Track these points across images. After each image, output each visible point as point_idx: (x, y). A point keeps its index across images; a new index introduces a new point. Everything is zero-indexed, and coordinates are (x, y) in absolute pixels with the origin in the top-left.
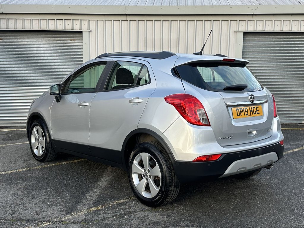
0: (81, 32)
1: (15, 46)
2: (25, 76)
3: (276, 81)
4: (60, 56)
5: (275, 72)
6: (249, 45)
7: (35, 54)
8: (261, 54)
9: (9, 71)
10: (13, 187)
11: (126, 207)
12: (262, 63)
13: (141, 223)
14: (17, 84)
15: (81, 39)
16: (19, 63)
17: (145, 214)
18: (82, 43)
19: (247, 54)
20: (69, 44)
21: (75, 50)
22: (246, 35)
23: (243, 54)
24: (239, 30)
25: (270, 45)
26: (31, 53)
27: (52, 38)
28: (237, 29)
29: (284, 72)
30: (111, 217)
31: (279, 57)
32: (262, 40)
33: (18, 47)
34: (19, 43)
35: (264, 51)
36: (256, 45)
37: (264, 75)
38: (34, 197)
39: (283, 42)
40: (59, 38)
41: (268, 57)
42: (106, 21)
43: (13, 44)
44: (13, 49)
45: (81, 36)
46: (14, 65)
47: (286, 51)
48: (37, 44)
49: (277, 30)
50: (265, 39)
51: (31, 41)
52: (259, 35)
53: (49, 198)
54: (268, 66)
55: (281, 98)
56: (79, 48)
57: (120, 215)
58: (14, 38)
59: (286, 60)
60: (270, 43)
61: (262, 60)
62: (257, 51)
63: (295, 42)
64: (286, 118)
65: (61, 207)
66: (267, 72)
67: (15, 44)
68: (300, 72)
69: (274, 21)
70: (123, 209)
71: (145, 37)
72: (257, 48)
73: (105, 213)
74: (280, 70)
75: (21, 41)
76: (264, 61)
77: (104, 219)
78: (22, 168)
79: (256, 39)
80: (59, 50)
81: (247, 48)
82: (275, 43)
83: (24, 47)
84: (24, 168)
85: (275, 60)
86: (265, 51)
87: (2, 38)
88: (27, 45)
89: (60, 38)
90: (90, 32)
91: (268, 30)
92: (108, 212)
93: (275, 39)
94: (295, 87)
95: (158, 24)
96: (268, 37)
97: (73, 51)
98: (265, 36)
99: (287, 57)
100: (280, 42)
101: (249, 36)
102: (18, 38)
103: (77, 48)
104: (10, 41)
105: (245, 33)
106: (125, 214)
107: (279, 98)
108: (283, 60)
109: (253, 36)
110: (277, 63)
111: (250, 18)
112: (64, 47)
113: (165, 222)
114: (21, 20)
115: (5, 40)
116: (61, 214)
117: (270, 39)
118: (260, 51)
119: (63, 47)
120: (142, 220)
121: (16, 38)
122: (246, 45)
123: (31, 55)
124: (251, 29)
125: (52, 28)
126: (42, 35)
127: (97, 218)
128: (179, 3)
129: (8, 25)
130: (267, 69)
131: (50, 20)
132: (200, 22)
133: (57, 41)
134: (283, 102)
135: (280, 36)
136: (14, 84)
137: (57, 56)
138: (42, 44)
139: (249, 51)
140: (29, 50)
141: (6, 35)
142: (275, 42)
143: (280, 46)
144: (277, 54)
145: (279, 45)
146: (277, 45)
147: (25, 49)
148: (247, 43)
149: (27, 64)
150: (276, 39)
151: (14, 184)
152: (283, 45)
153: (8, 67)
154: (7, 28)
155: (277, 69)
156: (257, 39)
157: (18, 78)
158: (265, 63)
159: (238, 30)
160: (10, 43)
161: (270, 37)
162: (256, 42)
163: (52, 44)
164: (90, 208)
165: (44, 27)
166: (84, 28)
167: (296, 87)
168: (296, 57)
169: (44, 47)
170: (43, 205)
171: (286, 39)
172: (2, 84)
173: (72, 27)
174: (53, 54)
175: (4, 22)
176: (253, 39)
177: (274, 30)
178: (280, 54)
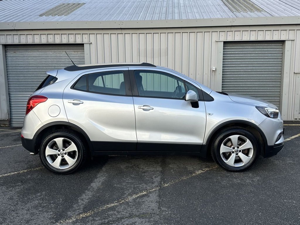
0: (83, 44)
1: (27, 58)
3: (253, 83)
6: (229, 53)
7: (44, 64)
8: (239, 60)
9: (22, 79)
10: (11, 191)
11: (115, 212)
12: (240, 68)
15: (83, 50)
16: (30, 73)
18: (84, 54)
19: (227, 61)
20: (73, 55)
21: (79, 60)
23: (223, 61)
24: (219, 40)
25: (246, 52)
26: (40, 63)
27: (58, 50)
29: (259, 76)
31: (255, 63)
32: (240, 49)
33: (29, 58)
34: (30, 56)
36: (234, 53)
37: (242, 78)
38: (28, 202)
39: (257, 50)
41: (245, 63)
42: (104, 35)
44: (25, 61)
45: (83, 48)
48: (45, 56)
49: (253, 39)
50: (242, 47)
51: (40, 53)
52: (237, 44)
53: (42, 203)
54: (245, 70)
56: (82, 58)
58: (25, 51)
59: (260, 65)
62: (236, 58)
63: (268, 50)
65: (51, 213)
66: (244, 76)
67: (27, 56)
68: (273, 76)
69: (249, 31)
70: (112, 215)
71: (138, 48)
72: (235, 55)
74: (256, 74)
75: (31, 53)
76: (242, 66)
78: (24, 169)
79: (234, 47)
81: (227, 55)
83: (35, 58)
84: (26, 170)
85: (251, 65)
86: (243, 58)
87: (16, 51)
88: (37, 56)
90: (91, 44)
91: (245, 39)
92: (97, 219)
93: (250, 47)
94: (268, 88)
95: (149, 36)
96: (244, 45)
99: (262, 63)
100: (255, 50)
101: (228, 45)
102: (29, 51)
104: (22, 53)
105: (225, 43)
106: (113, 221)
109: (232, 45)
110: (253, 68)
111: (229, 29)
115: (18, 53)
116: (51, 221)
117: (246, 47)
118: (238, 58)
119: (68, 58)
121: (27, 51)
122: (226, 53)
124: (230, 39)
125: (58, 41)
126: (49, 48)
128: (167, 18)
129: (19, 40)
130: (245, 73)
131: (55, 35)
132: (186, 33)
133: (63, 53)
138: (50, 56)
140: (38, 61)
141: (18, 48)
142: (251, 50)
144: (253, 60)
146: (253, 52)
147: (35, 61)
148: (227, 51)
149: (37, 73)
151: (13, 187)
152: (258, 52)
153: (21, 76)
154: (19, 43)
155: (253, 73)
156: (235, 47)
158: (242, 68)
159: (218, 40)
160: (22, 56)
161: (247, 45)
162: (235, 50)
163: (59, 56)
164: (79, 214)
166: (85, 41)
167: (270, 88)
168: (269, 63)
170: (35, 211)
171: (260, 47)
172: (16, 91)
173: (75, 40)
174: (60, 64)
175: (16, 37)
176: (231, 47)
177: (250, 39)
178: (256, 60)
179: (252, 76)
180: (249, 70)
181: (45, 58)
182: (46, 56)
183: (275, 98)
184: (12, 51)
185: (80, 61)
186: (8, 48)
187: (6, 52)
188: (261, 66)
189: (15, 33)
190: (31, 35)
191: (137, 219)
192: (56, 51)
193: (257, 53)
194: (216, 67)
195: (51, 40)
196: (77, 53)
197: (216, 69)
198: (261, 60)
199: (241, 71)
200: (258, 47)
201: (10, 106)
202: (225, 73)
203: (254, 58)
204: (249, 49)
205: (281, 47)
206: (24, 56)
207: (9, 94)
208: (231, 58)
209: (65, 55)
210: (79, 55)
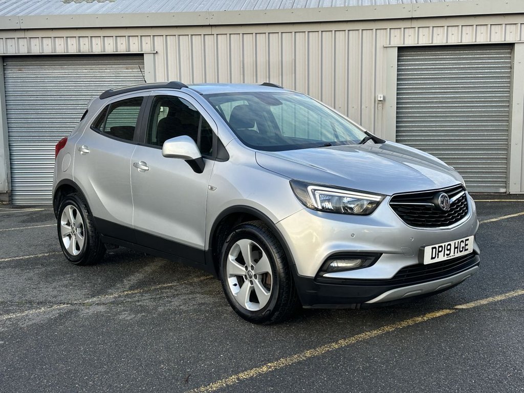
0: (142, 55)
1: (42, 80)
2: (57, 126)
6: (410, 67)
7: (73, 91)
8: (428, 82)
9: (33, 118)
11: (172, 290)
15: (142, 66)
16: (48, 107)
17: (193, 297)
18: (144, 72)
19: (406, 82)
20: (123, 75)
21: (134, 84)
22: (403, 52)
23: (399, 82)
24: (390, 44)
25: (442, 67)
26: (66, 89)
27: (98, 66)
28: (386, 42)
29: (467, 110)
30: (147, 299)
31: (458, 86)
33: (46, 81)
34: (48, 76)
35: (434, 77)
38: (54, 282)
40: (108, 66)
41: (440, 86)
42: (181, 37)
43: (39, 76)
44: (38, 85)
45: (142, 61)
47: (469, 76)
48: (74, 76)
49: (452, 41)
50: (434, 57)
51: (66, 71)
52: (424, 51)
53: (73, 283)
54: (441, 100)
55: (463, 152)
57: (160, 297)
58: (39, 67)
59: (469, 90)
60: (443, 63)
61: (430, 91)
62: (422, 77)
63: (484, 61)
64: (473, 185)
65: (86, 291)
66: (439, 110)
67: (42, 76)
68: (494, 109)
69: (446, 27)
70: (167, 292)
71: (242, 60)
72: (422, 72)
73: (142, 296)
74: (461, 106)
75: (50, 71)
76: (435, 92)
77: (139, 301)
78: (43, 253)
79: (419, 57)
80: (108, 84)
81: (406, 73)
82: (450, 63)
83: (56, 80)
84: (47, 253)
85: (452, 90)
86: (435, 76)
87: (22, 67)
88: (60, 77)
89: (110, 66)
90: (156, 55)
91: (437, 42)
93: (450, 57)
94: (486, 133)
95: (261, 39)
96: (439, 54)
98: (434, 52)
99: (472, 86)
100: (458, 62)
101: (408, 53)
102: (46, 67)
104: (34, 71)
105: (401, 49)
106: (167, 297)
107: (461, 152)
108: (464, 90)
109: (415, 53)
110: (455, 95)
111: (407, 24)
112: (117, 80)
115: (27, 71)
116: (85, 297)
117: (442, 57)
118: (426, 77)
119: (115, 80)
120: (186, 301)
121: (43, 67)
122: (403, 68)
123: (67, 94)
124: (409, 42)
125: (97, 50)
126: (82, 62)
129: (29, 48)
130: (440, 105)
131: (93, 38)
132: (328, 32)
133: (106, 70)
135: (459, 51)
136: (42, 139)
138: (84, 75)
139: (409, 77)
140: (63, 85)
141: (27, 63)
142: (450, 62)
143: (460, 68)
144: (455, 81)
146: (455, 66)
147: (56, 85)
148: (406, 64)
149: (60, 108)
150: (452, 57)
152: (464, 66)
153: (31, 112)
154: (28, 53)
156: (421, 57)
157: (47, 130)
159: (388, 44)
162: (420, 63)
163: (98, 75)
165: (85, 49)
166: (146, 47)
167: (488, 133)
168: (485, 85)
169: (86, 80)
170: (63, 289)
171: (468, 56)
172: (22, 139)
173: (127, 48)
175: (23, 42)
176: (415, 58)
177: (447, 43)
178: (460, 81)
180: (448, 100)
181: (74, 80)
182: (76, 75)
183: (499, 152)
184: (15, 67)
186: (8, 63)
187: (4, 69)
188: (471, 92)
189: (21, 34)
190: (50, 39)
192: (93, 66)
193: (464, 68)
194: (385, 95)
195: (85, 47)
196: (131, 70)
197: (384, 98)
198: (470, 81)
199: (433, 102)
200: (464, 56)
201: (11, 168)
202: (404, 106)
203: (457, 76)
204: (447, 60)
205: (508, 55)
206: (36, 77)
207: (9, 145)
208: (414, 77)
209: (110, 75)
210: (135, 75)
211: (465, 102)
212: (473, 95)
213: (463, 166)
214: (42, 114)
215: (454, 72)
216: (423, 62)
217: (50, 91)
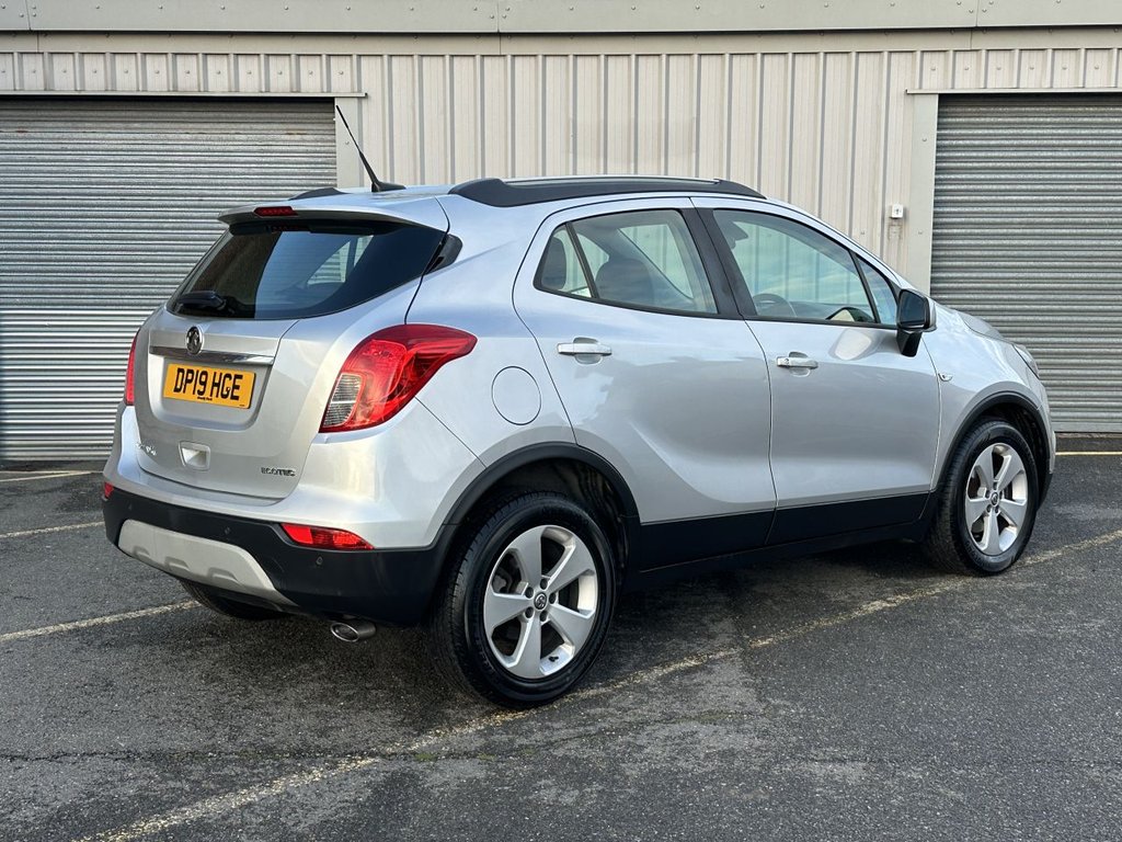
0: (331, 101)
1: (78, 158)
2: (113, 269)
3: (1061, 275)
4: (248, 192)
5: (1055, 242)
6: (961, 142)
7: (153, 184)
8: (1003, 176)
9: (51, 249)
10: (193, 657)
11: (611, 710)
12: (1009, 210)
13: (678, 754)
14: (84, 301)
15: (329, 127)
16: (91, 222)
17: (684, 730)
18: (334, 141)
19: (953, 177)
20: (280, 148)
21: (306, 171)
22: (947, 106)
23: (938, 177)
24: (920, 88)
25: (1036, 142)
26: (136, 181)
27: (217, 126)
28: (913, 83)
29: (1089, 243)
30: (571, 739)
31: (1071, 187)
32: (1010, 125)
33: (88, 158)
34: (92, 146)
35: (1016, 165)
36: (984, 142)
37: (1015, 253)
38: (282, 686)
39: (1083, 132)
40: (242, 126)
41: (1029, 187)
42: (424, 59)
43: (69, 147)
44: (66, 169)
45: (330, 115)
46: (72, 228)
47: (1095, 165)
48: (158, 147)
49: (1064, 85)
50: (1018, 120)
51: (137, 136)
52: (996, 106)
53: (335, 688)
54: (1031, 220)
55: (1079, 340)
56: (320, 160)
57: (600, 732)
58: (70, 124)
59: (1096, 198)
60: (1038, 135)
61: (1007, 198)
62: (991, 164)
64: (1098, 415)
65: (389, 712)
66: (1027, 242)
67: (77, 147)
69: (1050, 51)
71: (571, 116)
72: (989, 154)
73: (548, 728)
74: (1076, 235)
75: (97, 136)
76: (1017, 202)
77: (552, 744)
79: (983, 120)
80: (243, 170)
81: (951, 154)
82: (1055, 135)
83: (112, 158)
85: (1056, 198)
86: (1019, 164)
87: (27, 124)
88: (122, 150)
89: (247, 126)
90: (364, 102)
91: (1029, 85)
93: (1053, 120)
95: (618, 68)
96: (1028, 112)
97: (296, 174)
98: (1016, 109)
99: (1102, 187)
100: (1073, 131)
101: (959, 110)
102: (87, 125)
103: (311, 163)
104: (57, 135)
105: (946, 100)
106: (616, 730)
107: (1072, 340)
108: (1084, 198)
109: (974, 110)
110: (1063, 209)
111: (963, 42)
112: (264, 160)
113: (757, 749)
114: (101, 57)
115: (39, 135)
117: (1036, 119)
118: (998, 164)
119: (260, 159)
120: (679, 744)
121: (80, 125)
122: (947, 142)
123: (139, 192)
124: (965, 85)
125: (218, 86)
126: (178, 114)
127: (525, 742)
129: (48, 79)
130: (1028, 231)
131: (209, 58)
132: (776, 57)
133: (237, 137)
134: (1086, 354)
135: (1074, 106)
136: (74, 299)
137: (237, 192)
138: (181, 148)
139: (959, 164)
140: (129, 169)
141: (39, 114)
142: (1054, 131)
143: (1075, 146)
144: (1064, 176)
145: (1070, 142)
146: (1063, 142)
147: (113, 169)
148: (952, 135)
149: (122, 224)
151: (191, 647)
152: (1085, 142)
153: (47, 235)
154: (45, 90)
155: (1064, 231)
156: (988, 120)
158: (1018, 209)
159: (917, 86)
160: (56, 146)
161: (1036, 112)
162: (986, 132)
163: (219, 148)
164: (488, 715)
165: (188, 85)
166: (340, 85)
169: (188, 159)
170: (324, 707)
171: (1094, 120)
172: (23, 301)
173: (294, 81)
174: (222, 185)
175: (33, 65)
176: (972, 120)
177: (1051, 87)
178: (1076, 176)
179: (1060, 242)
180: (1047, 220)
181: (157, 158)
182: (162, 147)
184: (10, 124)
185: (312, 171)
188: (1099, 201)
189: (29, 44)
191: (694, 726)
192: (206, 126)
193: (1084, 146)
194: (907, 206)
195: (189, 78)
196: (298, 137)
197: (905, 212)
198: (1097, 176)
199: (1012, 224)
200: (1086, 120)
202: (946, 231)
203: (1068, 164)
204: (1046, 127)
206: (62, 150)
208: (970, 165)
209: (246, 148)
210: (309, 149)
211: (1084, 224)
212: (1104, 210)
213: (1078, 372)
214: (75, 239)
215: (1061, 154)
216: (991, 132)
217: (97, 184)
